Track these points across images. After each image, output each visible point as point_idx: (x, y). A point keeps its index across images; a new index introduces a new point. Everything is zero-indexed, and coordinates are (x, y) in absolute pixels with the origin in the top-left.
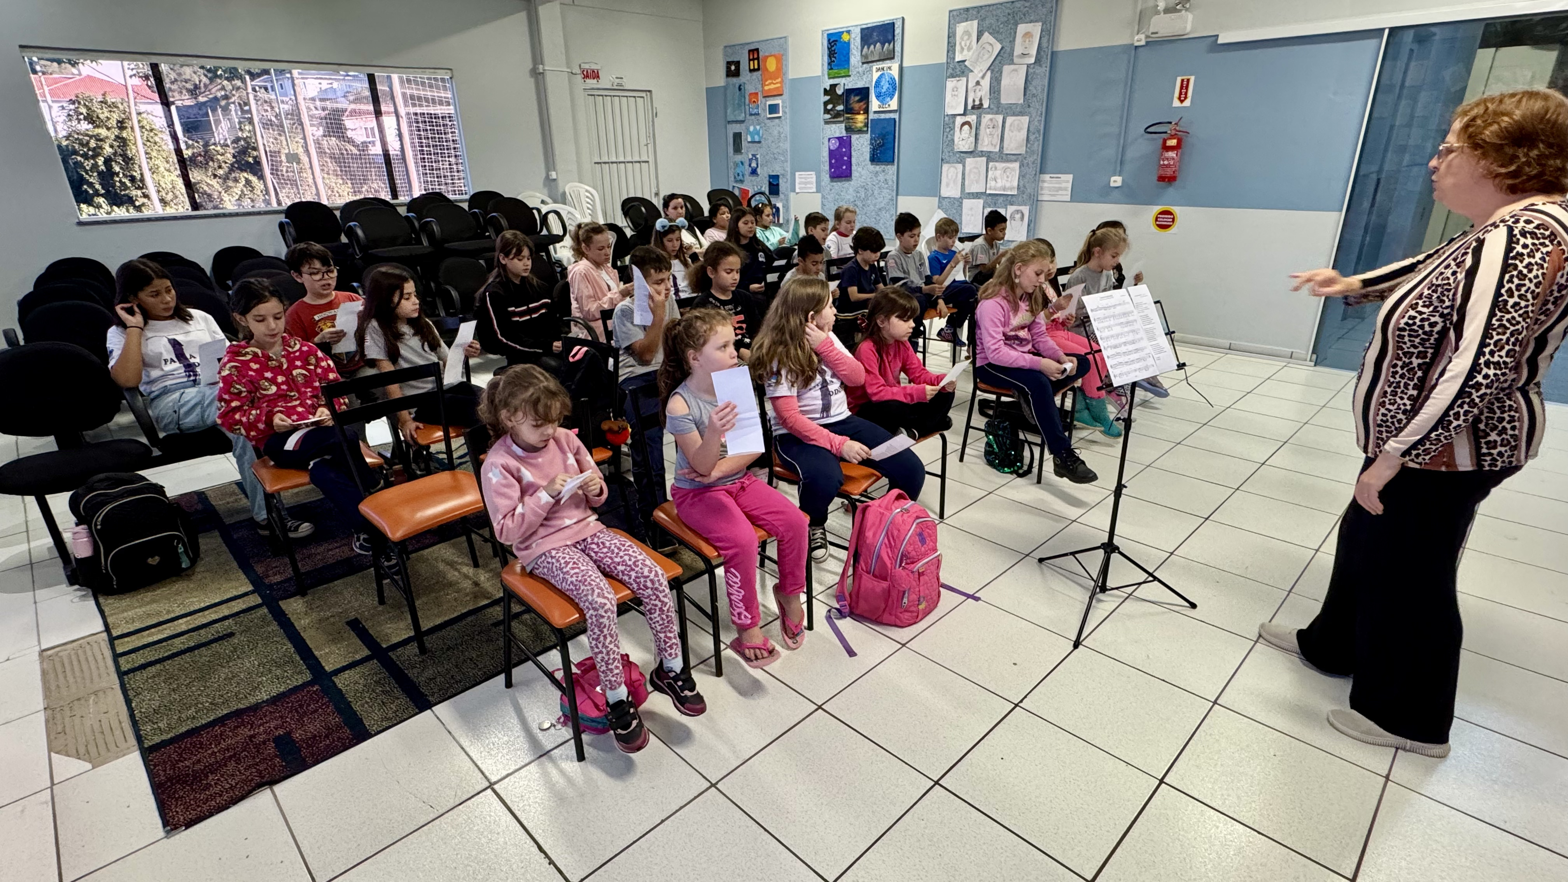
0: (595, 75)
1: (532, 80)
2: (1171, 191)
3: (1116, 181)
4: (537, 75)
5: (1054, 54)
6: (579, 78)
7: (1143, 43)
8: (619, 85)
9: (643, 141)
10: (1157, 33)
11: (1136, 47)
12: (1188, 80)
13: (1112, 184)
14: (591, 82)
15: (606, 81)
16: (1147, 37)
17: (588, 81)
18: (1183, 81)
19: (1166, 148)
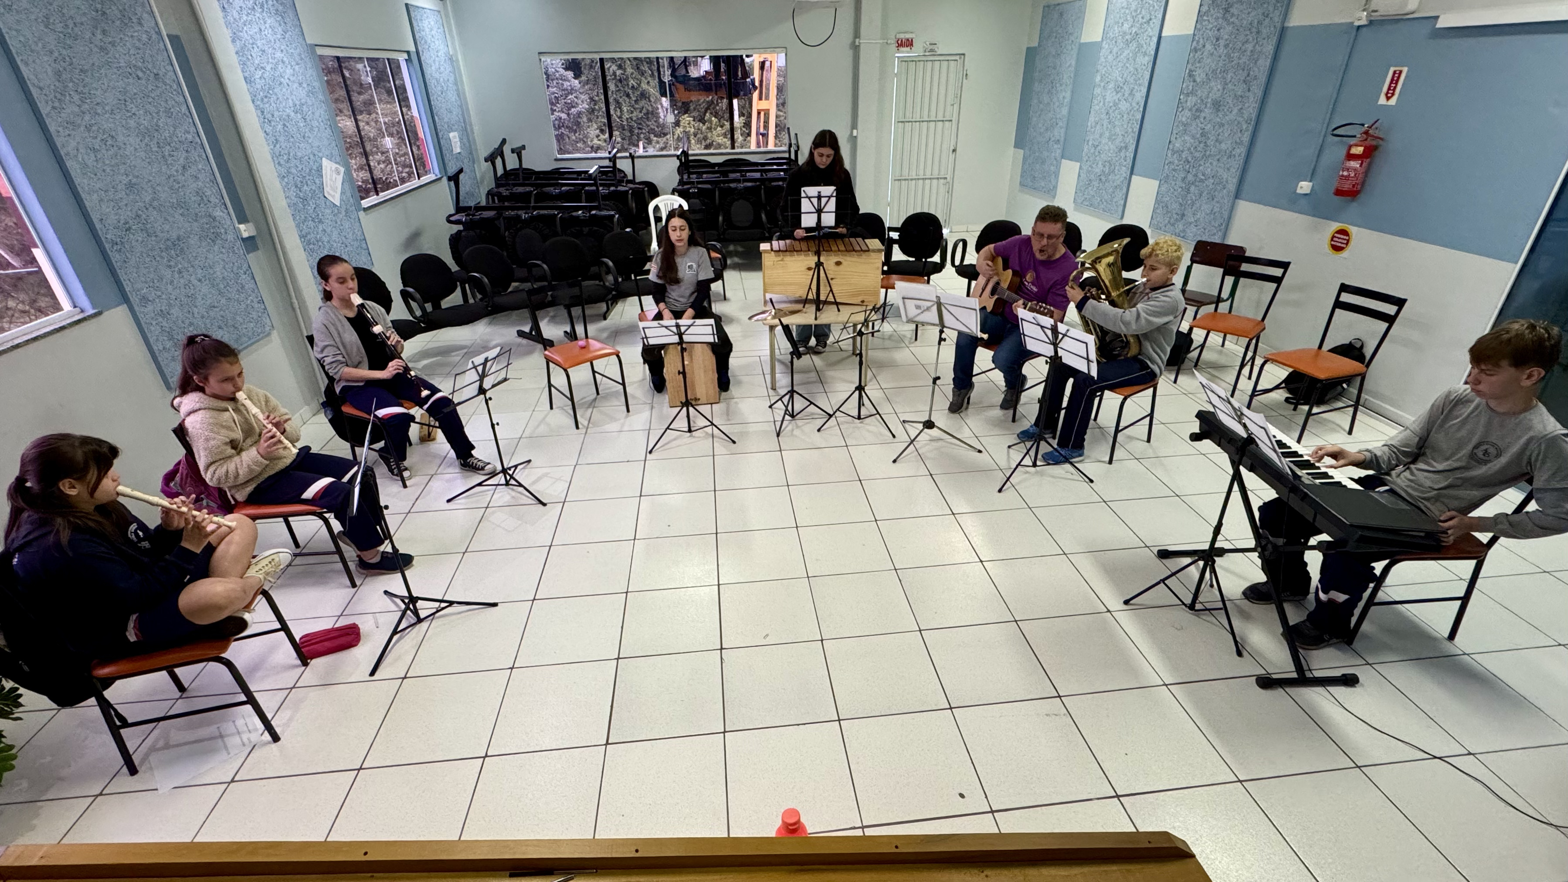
1: (851, 51)
2: (1354, 208)
3: (1305, 187)
5: (1283, 30)
6: (893, 47)
7: (1364, 22)
8: (932, 51)
9: (950, 100)
10: (1377, 12)
11: (1359, 27)
12: (1401, 72)
13: (1299, 191)
15: (919, 48)
16: (1368, 16)
17: (902, 49)
18: (1395, 72)
19: (1350, 157)
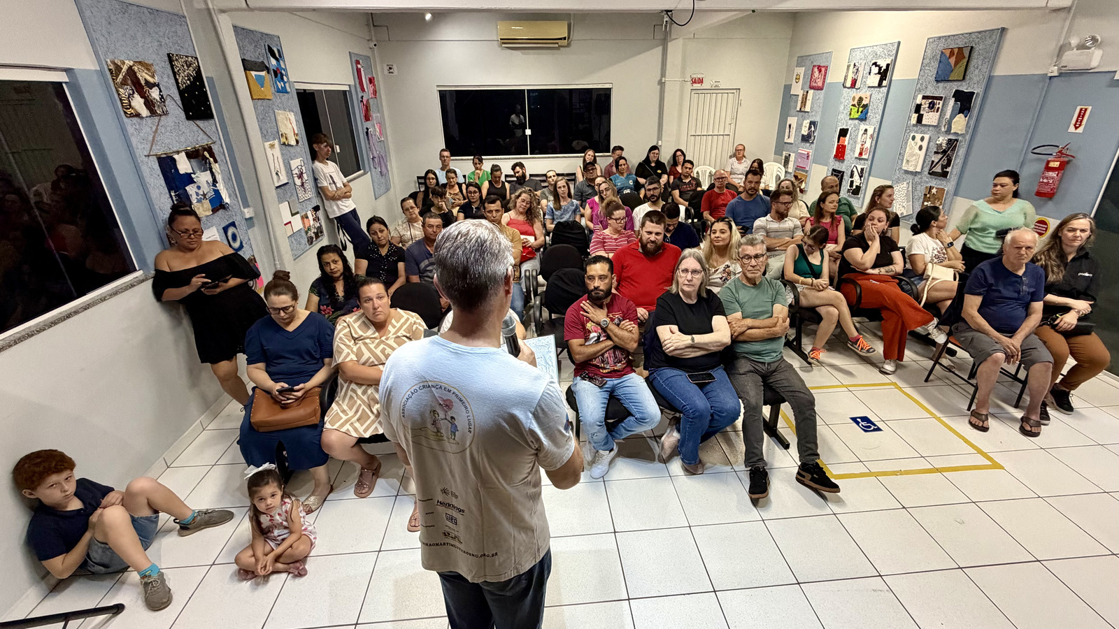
0: (701, 81)
1: (659, 87)
2: (1051, 205)
4: (662, 84)
5: (990, 78)
6: (689, 83)
7: (1056, 74)
8: (716, 86)
9: (728, 121)
10: (1066, 67)
11: (1051, 77)
12: (1086, 109)
14: (697, 86)
15: (706, 85)
16: (1059, 69)
17: (695, 85)
18: (1081, 109)
19: (1048, 169)
